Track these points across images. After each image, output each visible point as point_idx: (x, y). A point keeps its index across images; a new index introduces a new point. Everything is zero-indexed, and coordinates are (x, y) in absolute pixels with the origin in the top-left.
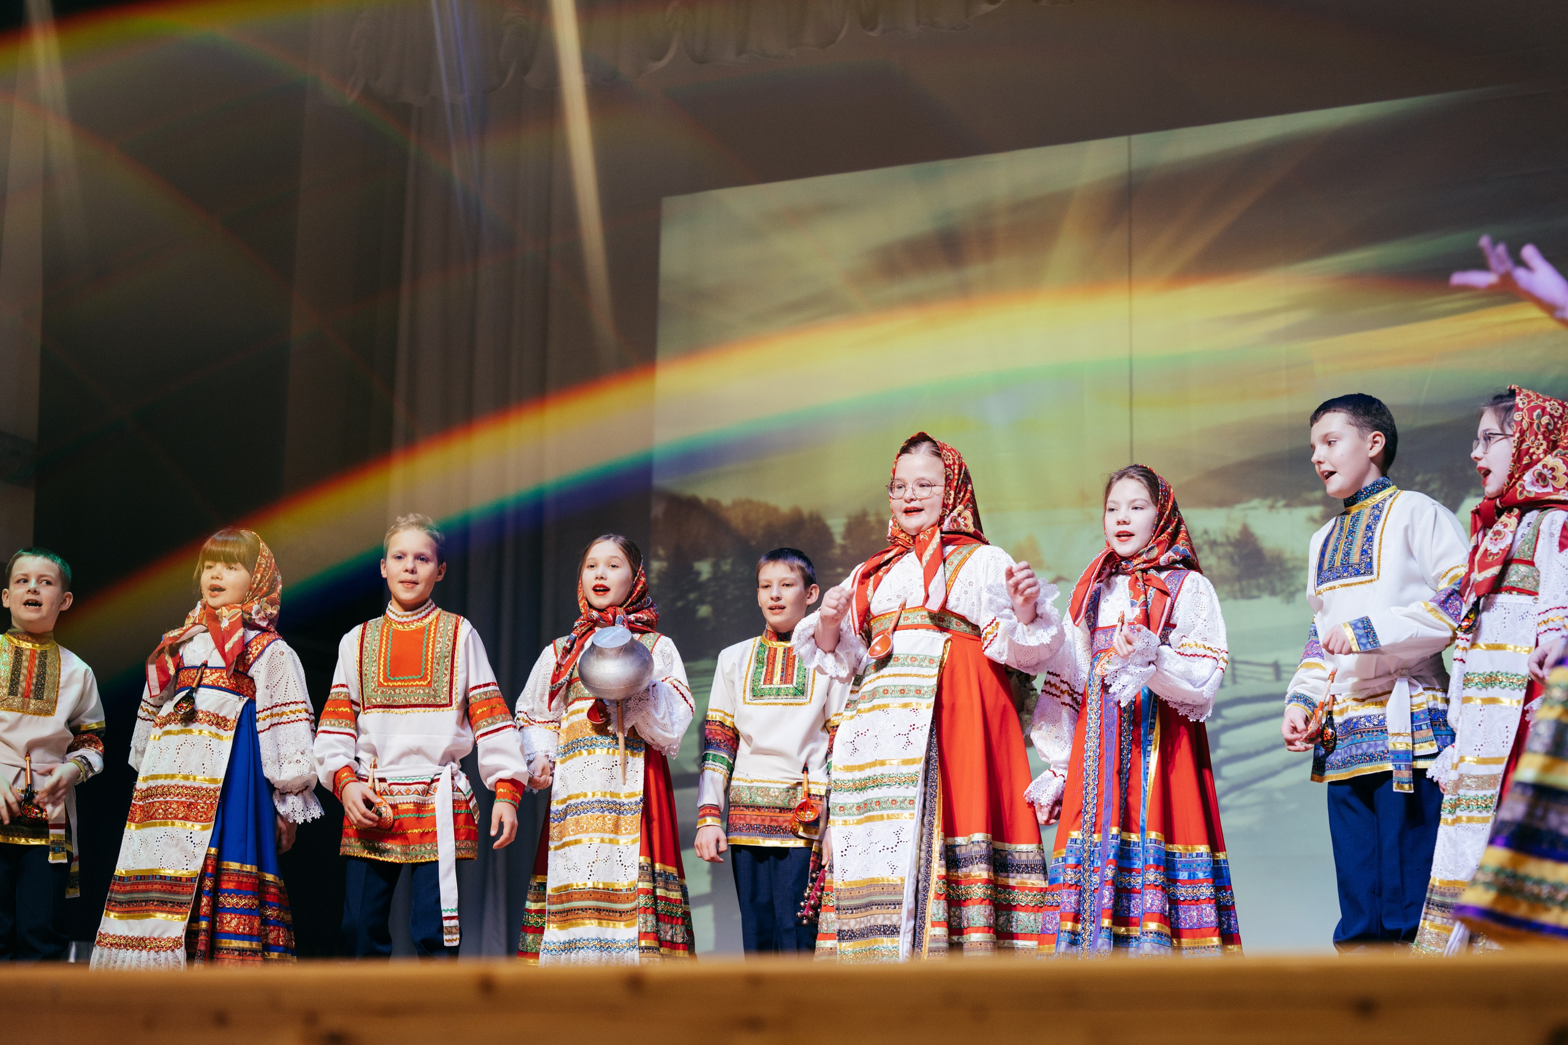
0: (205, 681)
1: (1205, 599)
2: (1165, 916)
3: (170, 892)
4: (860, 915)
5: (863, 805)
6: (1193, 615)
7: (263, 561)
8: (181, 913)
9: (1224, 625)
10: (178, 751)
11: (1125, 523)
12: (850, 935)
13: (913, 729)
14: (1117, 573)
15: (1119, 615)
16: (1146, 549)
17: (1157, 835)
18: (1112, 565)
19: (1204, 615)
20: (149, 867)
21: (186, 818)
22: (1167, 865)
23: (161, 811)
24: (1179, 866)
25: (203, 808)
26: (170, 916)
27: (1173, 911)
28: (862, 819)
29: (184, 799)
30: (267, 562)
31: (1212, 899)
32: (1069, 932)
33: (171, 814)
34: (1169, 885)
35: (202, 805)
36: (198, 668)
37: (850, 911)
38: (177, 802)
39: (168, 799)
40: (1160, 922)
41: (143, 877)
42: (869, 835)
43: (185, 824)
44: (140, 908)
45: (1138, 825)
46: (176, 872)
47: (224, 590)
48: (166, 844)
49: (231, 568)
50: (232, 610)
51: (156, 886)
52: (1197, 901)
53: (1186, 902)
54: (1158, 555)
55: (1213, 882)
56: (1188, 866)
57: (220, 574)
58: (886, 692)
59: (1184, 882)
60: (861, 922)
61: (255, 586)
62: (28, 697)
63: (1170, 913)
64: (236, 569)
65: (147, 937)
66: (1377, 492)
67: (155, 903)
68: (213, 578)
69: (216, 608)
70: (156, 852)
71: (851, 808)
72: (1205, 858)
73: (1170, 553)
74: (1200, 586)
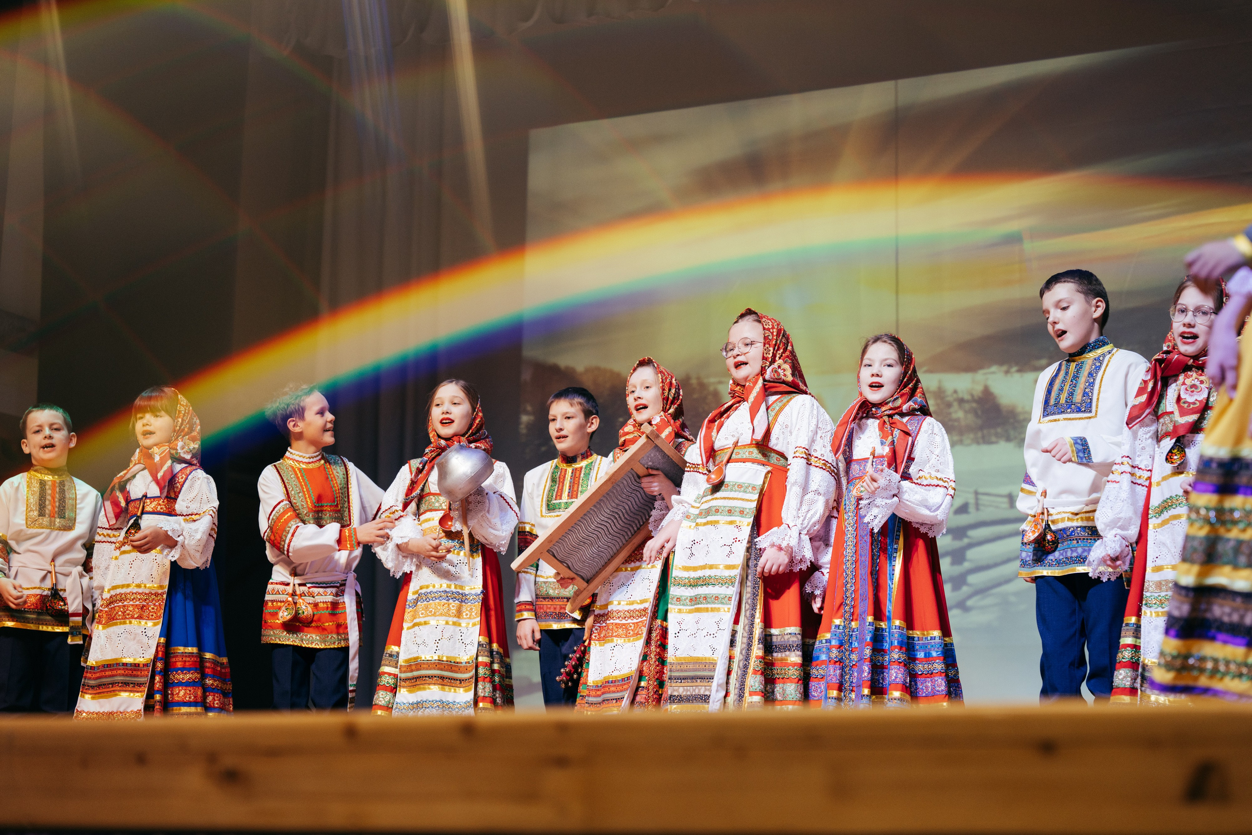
0: (148, 509)
1: (938, 439)
2: (906, 686)
3: (131, 676)
4: (686, 684)
5: (694, 599)
6: (928, 452)
7: (183, 408)
8: (141, 692)
9: (952, 460)
10: (131, 565)
11: (878, 375)
12: (679, 700)
13: (736, 541)
14: (867, 417)
15: (871, 450)
16: (892, 399)
17: (900, 623)
18: (866, 410)
19: (937, 452)
20: (113, 657)
21: (140, 617)
22: (908, 646)
23: (120, 613)
24: (917, 647)
25: (153, 609)
26: (132, 694)
27: (913, 683)
28: (692, 609)
29: (138, 603)
30: (185, 409)
31: (943, 673)
32: (835, 699)
33: (128, 615)
34: (910, 663)
35: (152, 606)
36: (140, 499)
37: (680, 681)
38: (133, 605)
39: (125, 603)
40: (902, 691)
41: (109, 666)
42: (697, 622)
43: (140, 622)
44: (108, 690)
45: (885, 615)
46: (134, 660)
47: (154, 433)
48: (126, 638)
49: (157, 416)
50: (162, 448)
51: (119, 672)
52: (931, 674)
53: (923, 675)
54: (901, 404)
55: (944, 660)
56: (924, 647)
57: (149, 422)
58: (717, 511)
59: (921, 660)
60: (687, 690)
61: (178, 428)
62: (54, 517)
63: (910, 684)
64: (161, 417)
65: (115, 711)
66: (1098, 348)
67: (120, 685)
68: (144, 425)
69: (149, 448)
70: (119, 645)
71: (685, 600)
72: (937, 640)
73: (911, 403)
74: (935, 429)
